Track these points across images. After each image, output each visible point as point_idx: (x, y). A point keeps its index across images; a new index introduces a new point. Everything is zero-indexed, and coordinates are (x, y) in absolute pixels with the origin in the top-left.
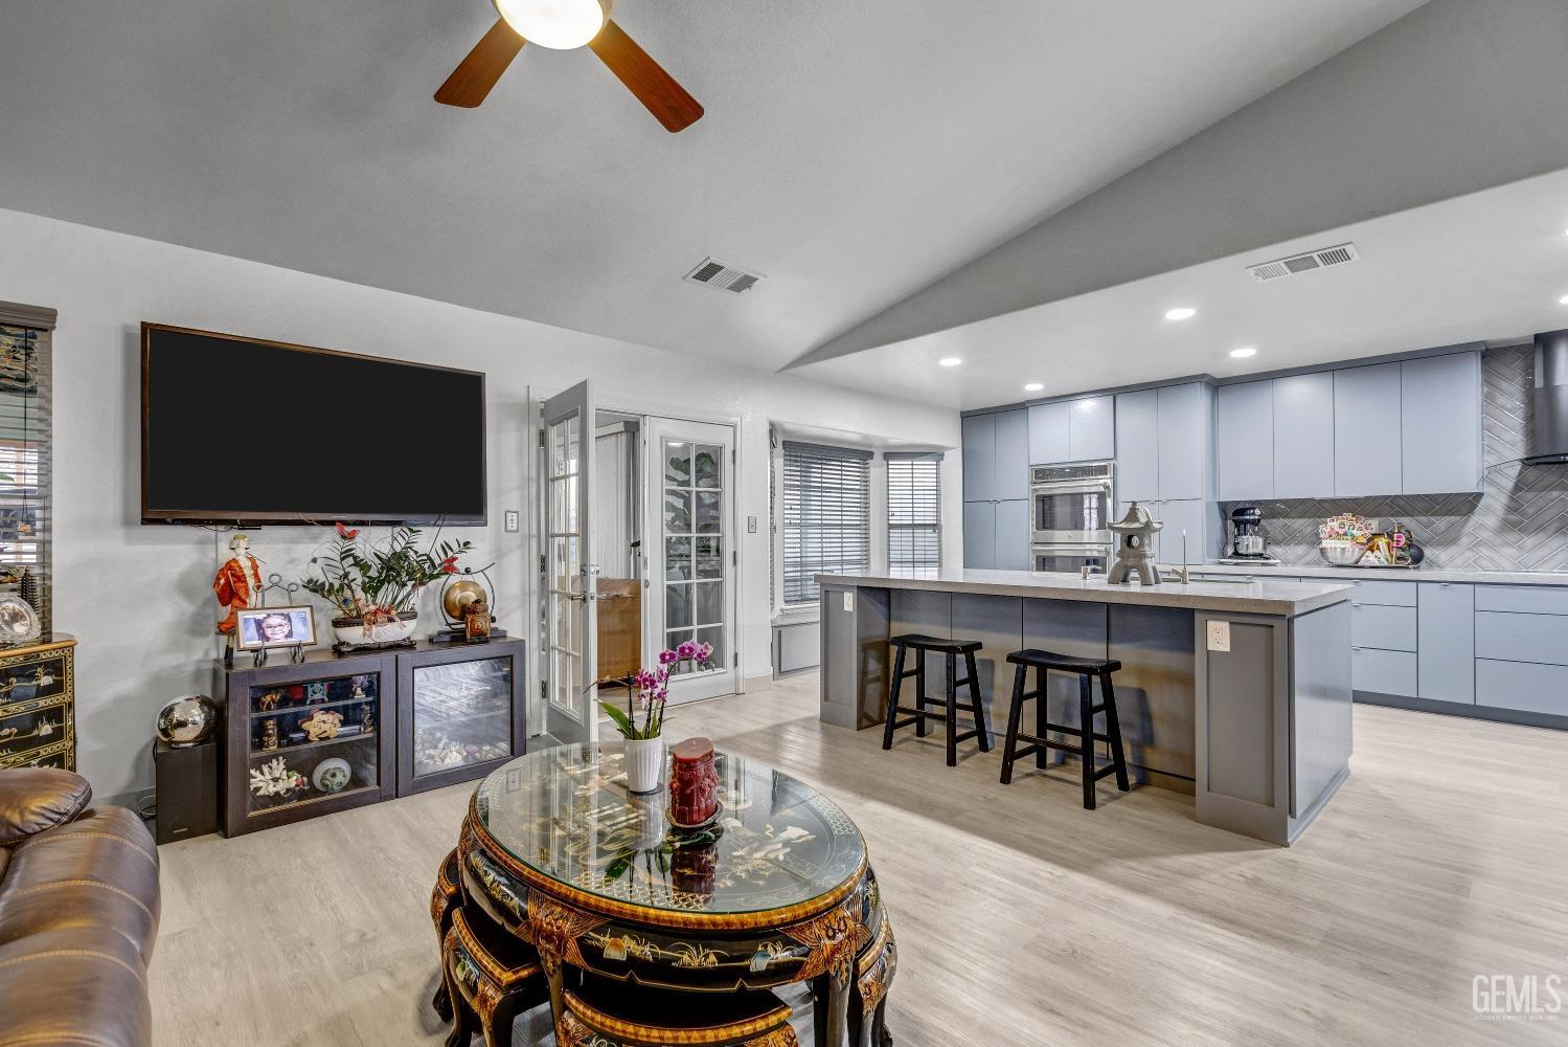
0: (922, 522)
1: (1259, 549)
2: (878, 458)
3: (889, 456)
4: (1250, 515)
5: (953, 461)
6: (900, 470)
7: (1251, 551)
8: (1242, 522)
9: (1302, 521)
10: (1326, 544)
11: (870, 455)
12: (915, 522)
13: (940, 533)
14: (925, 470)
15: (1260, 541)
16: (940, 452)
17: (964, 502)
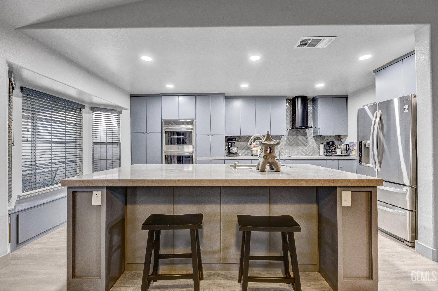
0: (111, 141)
1: (236, 152)
2: (87, 109)
3: (94, 108)
4: (234, 140)
5: (126, 115)
6: (99, 116)
7: (234, 152)
8: (230, 142)
9: (244, 142)
10: (253, 149)
11: (84, 107)
12: (107, 141)
13: (120, 146)
14: (112, 118)
15: (236, 148)
16: (120, 110)
17: (131, 133)
